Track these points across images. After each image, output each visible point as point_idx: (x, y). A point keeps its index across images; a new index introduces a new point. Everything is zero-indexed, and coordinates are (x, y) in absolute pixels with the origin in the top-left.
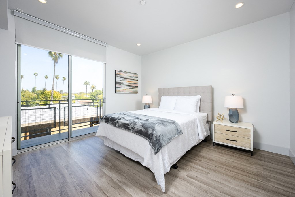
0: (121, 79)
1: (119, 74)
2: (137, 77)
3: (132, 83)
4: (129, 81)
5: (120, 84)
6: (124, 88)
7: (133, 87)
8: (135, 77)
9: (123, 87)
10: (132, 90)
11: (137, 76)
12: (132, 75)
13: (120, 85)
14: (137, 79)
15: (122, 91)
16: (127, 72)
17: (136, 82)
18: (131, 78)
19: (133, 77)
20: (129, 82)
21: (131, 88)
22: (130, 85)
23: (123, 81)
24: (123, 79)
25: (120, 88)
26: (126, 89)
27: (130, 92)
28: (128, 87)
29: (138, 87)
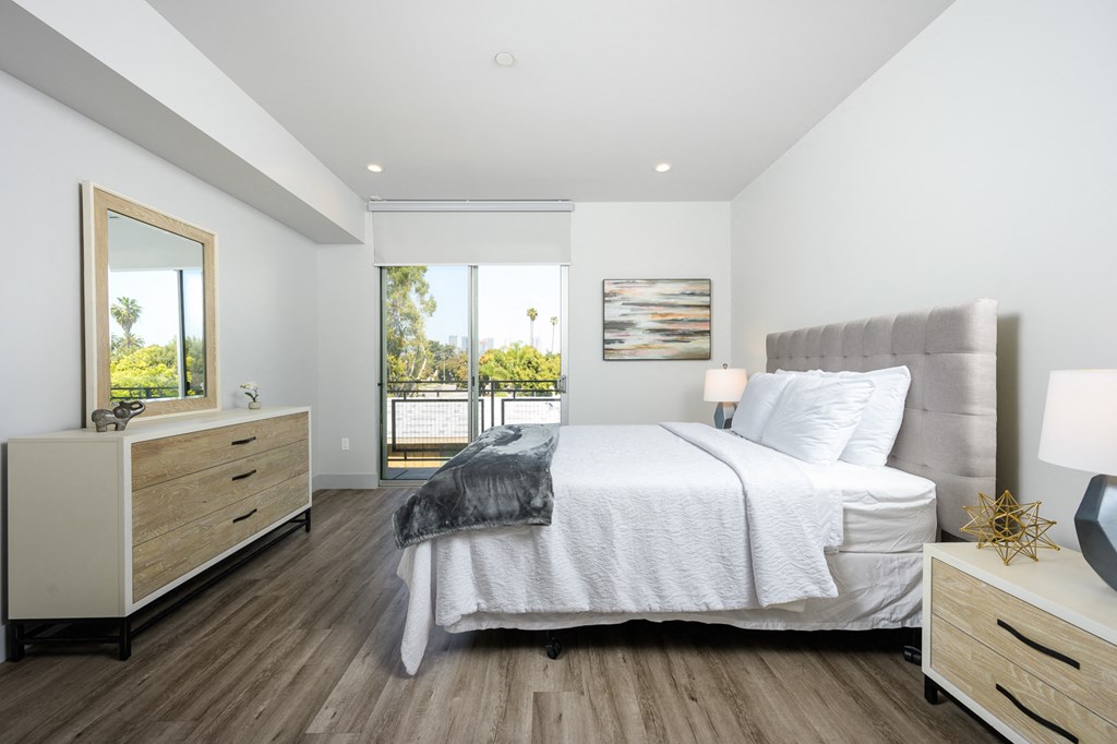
0: (627, 310)
1: (615, 294)
2: (702, 294)
3: (680, 318)
4: (661, 315)
5: (624, 330)
6: (640, 343)
7: (684, 334)
8: (693, 294)
9: (632, 340)
10: (680, 347)
11: (706, 288)
12: (677, 288)
13: (623, 333)
14: (707, 299)
15: (631, 354)
16: (652, 281)
17: (701, 314)
18: (672, 301)
19: (683, 294)
20: (660, 318)
21: (675, 338)
22: (666, 326)
23: (634, 315)
24: (632, 310)
25: (621, 342)
26: (646, 346)
27: (667, 353)
28: (658, 336)
29: (709, 332)
